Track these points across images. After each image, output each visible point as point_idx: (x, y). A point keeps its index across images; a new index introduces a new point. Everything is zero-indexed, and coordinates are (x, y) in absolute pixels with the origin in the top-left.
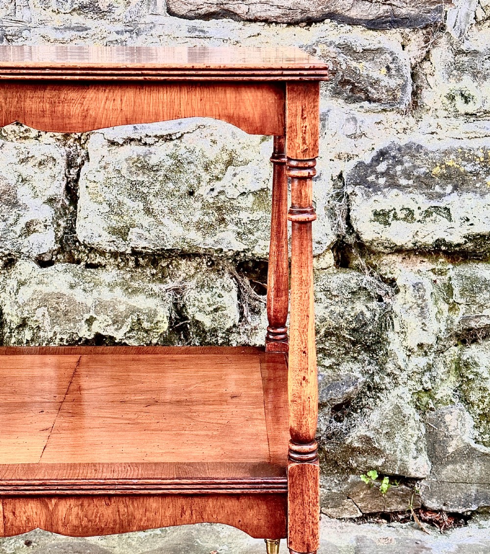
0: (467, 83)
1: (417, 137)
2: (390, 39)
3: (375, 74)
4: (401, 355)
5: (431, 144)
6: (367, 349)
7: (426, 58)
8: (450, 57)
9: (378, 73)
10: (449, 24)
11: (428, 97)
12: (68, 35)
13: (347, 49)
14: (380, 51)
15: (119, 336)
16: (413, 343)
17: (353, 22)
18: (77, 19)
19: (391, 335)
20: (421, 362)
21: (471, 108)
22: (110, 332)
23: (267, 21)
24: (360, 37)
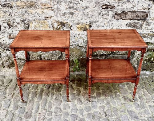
0: (148, 26)
1: (141, 32)
2: (140, 22)
3: (137, 25)
4: (136, 55)
5: (143, 33)
6: (132, 54)
7: (143, 23)
8: (146, 23)
9: (138, 25)
10: (147, 20)
11: (143, 27)
12: (103, 22)
13: (135, 23)
14: (138, 23)
15: (105, 54)
16: (137, 54)
17: (136, 20)
18: (104, 20)
19: (135, 53)
20: (138, 55)
21: (148, 29)
22: (105, 53)
23: (126, 20)
24: (136, 21)
